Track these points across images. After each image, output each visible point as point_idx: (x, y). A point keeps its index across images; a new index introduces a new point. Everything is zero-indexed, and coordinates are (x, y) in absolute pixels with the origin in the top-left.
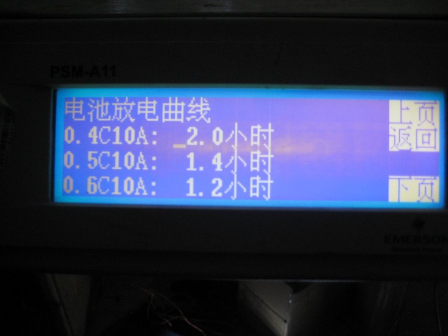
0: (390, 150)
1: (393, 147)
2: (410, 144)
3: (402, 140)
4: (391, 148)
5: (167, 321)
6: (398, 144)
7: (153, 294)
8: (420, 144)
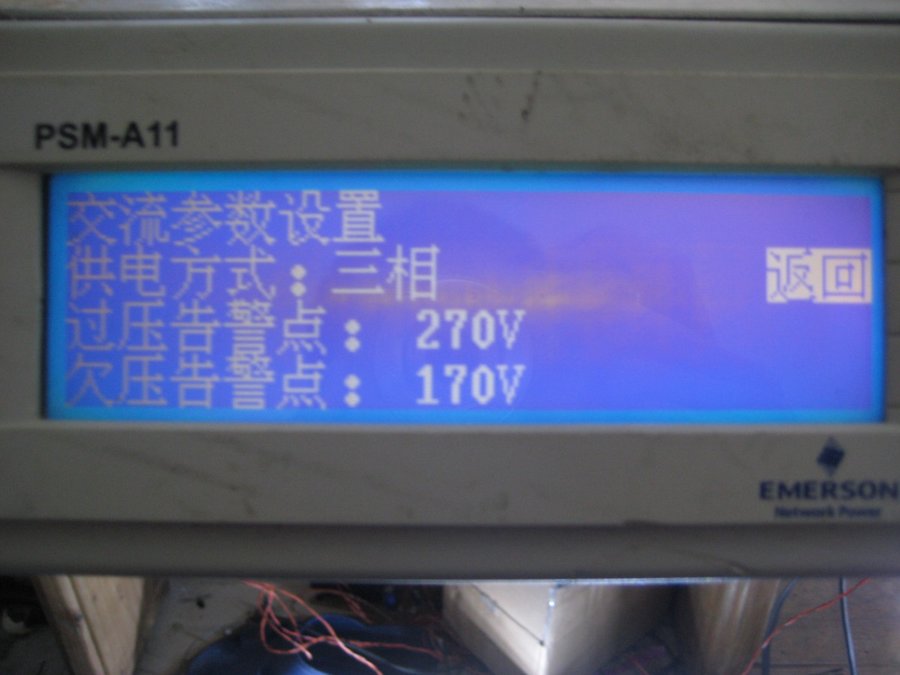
0: (770, 299)
1: (774, 294)
2: (810, 288)
3: (794, 280)
4: (772, 297)
5: (302, 648)
6: (785, 289)
7: (272, 594)
8: (831, 287)
